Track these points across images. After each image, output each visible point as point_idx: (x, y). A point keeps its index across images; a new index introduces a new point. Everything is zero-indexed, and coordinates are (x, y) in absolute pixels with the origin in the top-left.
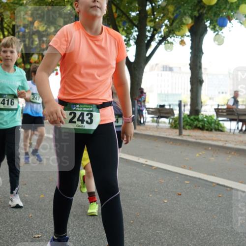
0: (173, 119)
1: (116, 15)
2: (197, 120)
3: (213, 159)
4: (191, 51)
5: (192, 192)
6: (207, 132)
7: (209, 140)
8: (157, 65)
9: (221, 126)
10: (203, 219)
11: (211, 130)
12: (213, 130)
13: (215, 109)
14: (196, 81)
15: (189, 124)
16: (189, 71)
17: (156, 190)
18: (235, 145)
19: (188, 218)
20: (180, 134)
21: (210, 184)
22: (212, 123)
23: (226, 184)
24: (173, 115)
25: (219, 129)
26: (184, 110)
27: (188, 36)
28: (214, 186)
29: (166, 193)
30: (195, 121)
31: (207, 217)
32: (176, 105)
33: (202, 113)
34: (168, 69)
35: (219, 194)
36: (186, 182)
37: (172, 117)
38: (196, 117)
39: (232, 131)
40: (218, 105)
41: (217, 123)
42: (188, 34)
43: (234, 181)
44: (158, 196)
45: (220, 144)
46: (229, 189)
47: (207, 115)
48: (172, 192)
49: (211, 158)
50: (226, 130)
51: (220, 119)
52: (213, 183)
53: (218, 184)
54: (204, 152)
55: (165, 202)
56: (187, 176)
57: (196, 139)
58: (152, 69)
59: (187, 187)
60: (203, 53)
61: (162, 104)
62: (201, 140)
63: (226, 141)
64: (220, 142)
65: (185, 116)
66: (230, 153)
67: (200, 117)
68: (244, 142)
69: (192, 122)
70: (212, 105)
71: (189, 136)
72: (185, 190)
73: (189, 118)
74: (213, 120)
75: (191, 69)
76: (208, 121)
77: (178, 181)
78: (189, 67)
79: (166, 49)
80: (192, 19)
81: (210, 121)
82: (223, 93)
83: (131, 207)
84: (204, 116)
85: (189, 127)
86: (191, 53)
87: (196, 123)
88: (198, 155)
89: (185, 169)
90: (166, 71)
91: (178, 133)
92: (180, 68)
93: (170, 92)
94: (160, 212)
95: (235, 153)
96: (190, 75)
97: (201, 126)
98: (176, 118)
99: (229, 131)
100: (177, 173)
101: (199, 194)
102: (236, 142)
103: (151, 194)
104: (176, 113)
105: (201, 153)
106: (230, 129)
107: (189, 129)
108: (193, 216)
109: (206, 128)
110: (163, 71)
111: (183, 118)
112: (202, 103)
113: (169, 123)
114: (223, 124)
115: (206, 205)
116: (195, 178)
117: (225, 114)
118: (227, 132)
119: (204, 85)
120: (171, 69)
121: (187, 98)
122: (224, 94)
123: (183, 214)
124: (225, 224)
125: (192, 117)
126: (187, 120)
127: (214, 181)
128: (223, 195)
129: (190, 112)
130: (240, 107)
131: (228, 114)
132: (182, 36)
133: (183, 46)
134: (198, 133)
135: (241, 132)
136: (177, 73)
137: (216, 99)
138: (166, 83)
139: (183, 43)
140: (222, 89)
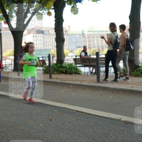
0: (45, 67)
2: (62, 67)
3: (74, 93)
4: (55, 19)
5: (60, 118)
6: (69, 75)
7: (70, 80)
8: (32, 29)
9: (79, 71)
10: (67, 136)
11: (72, 74)
12: (73, 74)
13: (74, 59)
14: (60, 40)
15: (56, 70)
16: (55, 33)
17: (34, 118)
18: (88, 83)
19: (57, 136)
20: (51, 77)
21: (72, 111)
22: (72, 68)
23: (83, 111)
24: (45, 64)
25: (78, 72)
26: (53, 60)
27: (53, 9)
28: (75, 112)
29: (42, 120)
30: (60, 68)
31: (70, 135)
32: (47, 57)
33: (65, 62)
34: (40, 32)
35: (78, 118)
36: (55, 111)
37: (45, 66)
38: (61, 65)
39: (86, 74)
40: (76, 56)
41: (75, 68)
42: (53, 7)
43: (88, 108)
44: (36, 122)
45: (78, 83)
46: (84, 114)
47: (69, 63)
48: (45, 118)
49: (72, 93)
50: (82, 73)
51: (78, 65)
52: (74, 110)
53: (77, 111)
54: (67, 89)
55: (41, 126)
56: (56, 106)
57: (62, 81)
58: (29, 33)
59: (56, 114)
60: (63, 21)
62: (65, 81)
63: (82, 81)
64: (78, 82)
65: (53, 65)
66: (85, 89)
67: (64, 65)
68: (94, 81)
69: (58, 69)
70: (72, 56)
71: (56, 78)
72: (54, 116)
73: (56, 66)
74: (73, 67)
75: (55, 31)
76: (69, 68)
77: (50, 110)
78: (54, 30)
81: (71, 67)
82: (79, 47)
83: (17, 131)
84: (67, 64)
85: (57, 72)
86: (55, 20)
87: (61, 69)
88: (63, 91)
89: (54, 102)
90: (39, 33)
91: (49, 77)
92: (49, 31)
93: (42, 48)
94: (38, 133)
95: (88, 89)
96: (55, 36)
97: (65, 71)
98: (47, 66)
99: (84, 73)
100: (49, 105)
101: (64, 119)
102: (89, 81)
103: (31, 121)
104: (47, 62)
105: (65, 90)
106: (85, 72)
107: (56, 74)
108: (60, 134)
109: (68, 72)
110: (37, 33)
111: (52, 66)
112: (64, 55)
113: (43, 70)
114: (80, 69)
115: (69, 126)
116: (61, 107)
117: (80, 62)
118: (83, 74)
119: (66, 43)
120: (42, 32)
121: (53, 51)
123: (53, 133)
124: (82, 138)
125: (58, 65)
126: (55, 68)
127: (75, 109)
128: (81, 118)
129: (57, 62)
131: (82, 62)
132: (48, 9)
133: (50, 16)
134: (63, 76)
135: (92, 74)
136: (47, 34)
137: (75, 51)
138: (40, 42)
139: (49, 14)
140: (78, 44)
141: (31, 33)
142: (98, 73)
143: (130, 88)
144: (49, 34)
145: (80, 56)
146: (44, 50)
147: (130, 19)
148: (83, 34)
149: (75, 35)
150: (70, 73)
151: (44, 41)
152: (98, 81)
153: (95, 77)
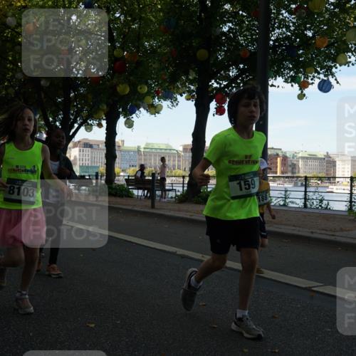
1: (45, 100)
6: (119, 198)
8: (79, 142)
11: (122, 197)
12: (124, 197)
13: (126, 179)
16: (105, 148)
22: (123, 190)
25: (130, 195)
26: (101, 180)
32: (94, 175)
33: (115, 182)
34: (88, 146)
38: (110, 186)
40: (129, 176)
41: (127, 190)
42: (104, 118)
45: (130, 208)
47: (119, 184)
50: (134, 196)
53: (126, 241)
54: (116, 215)
58: (75, 145)
60: (117, 134)
61: (83, 174)
62: (114, 204)
63: (134, 205)
67: (114, 185)
70: (124, 176)
74: (124, 188)
75: (106, 146)
78: (104, 144)
79: (86, 129)
80: (107, 106)
81: (121, 189)
82: (133, 166)
84: (117, 185)
86: (106, 133)
92: (98, 145)
93: (90, 165)
96: (105, 151)
97: (114, 193)
99: (136, 197)
102: (142, 206)
106: (138, 196)
109: (118, 195)
110: (85, 147)
112: (115, 174)
114: (132, 191)
119: (117, 160)
120: (91, 146)
121: (102, 169)
122: (134, 168)
130: (147, 178)
132: (100, 120)
133: (100, 128)
134: (112, 199)
135: (146, 198)
136: (96, 149)
137: (128, 171)
138: (87, 158)
139: (100, 125)
140: (132, 163)
141: (76, 147)
142: (152, 197)
143: (188, 217)
144: (99, 149)
145: (135, 176)
146: (92, 167)
147: (193, 137)
148: (139, 151)
149: (129, 151)
150: (121, 196)
151: (92, 157)
152: (153, 206)
153: (149, 203)
